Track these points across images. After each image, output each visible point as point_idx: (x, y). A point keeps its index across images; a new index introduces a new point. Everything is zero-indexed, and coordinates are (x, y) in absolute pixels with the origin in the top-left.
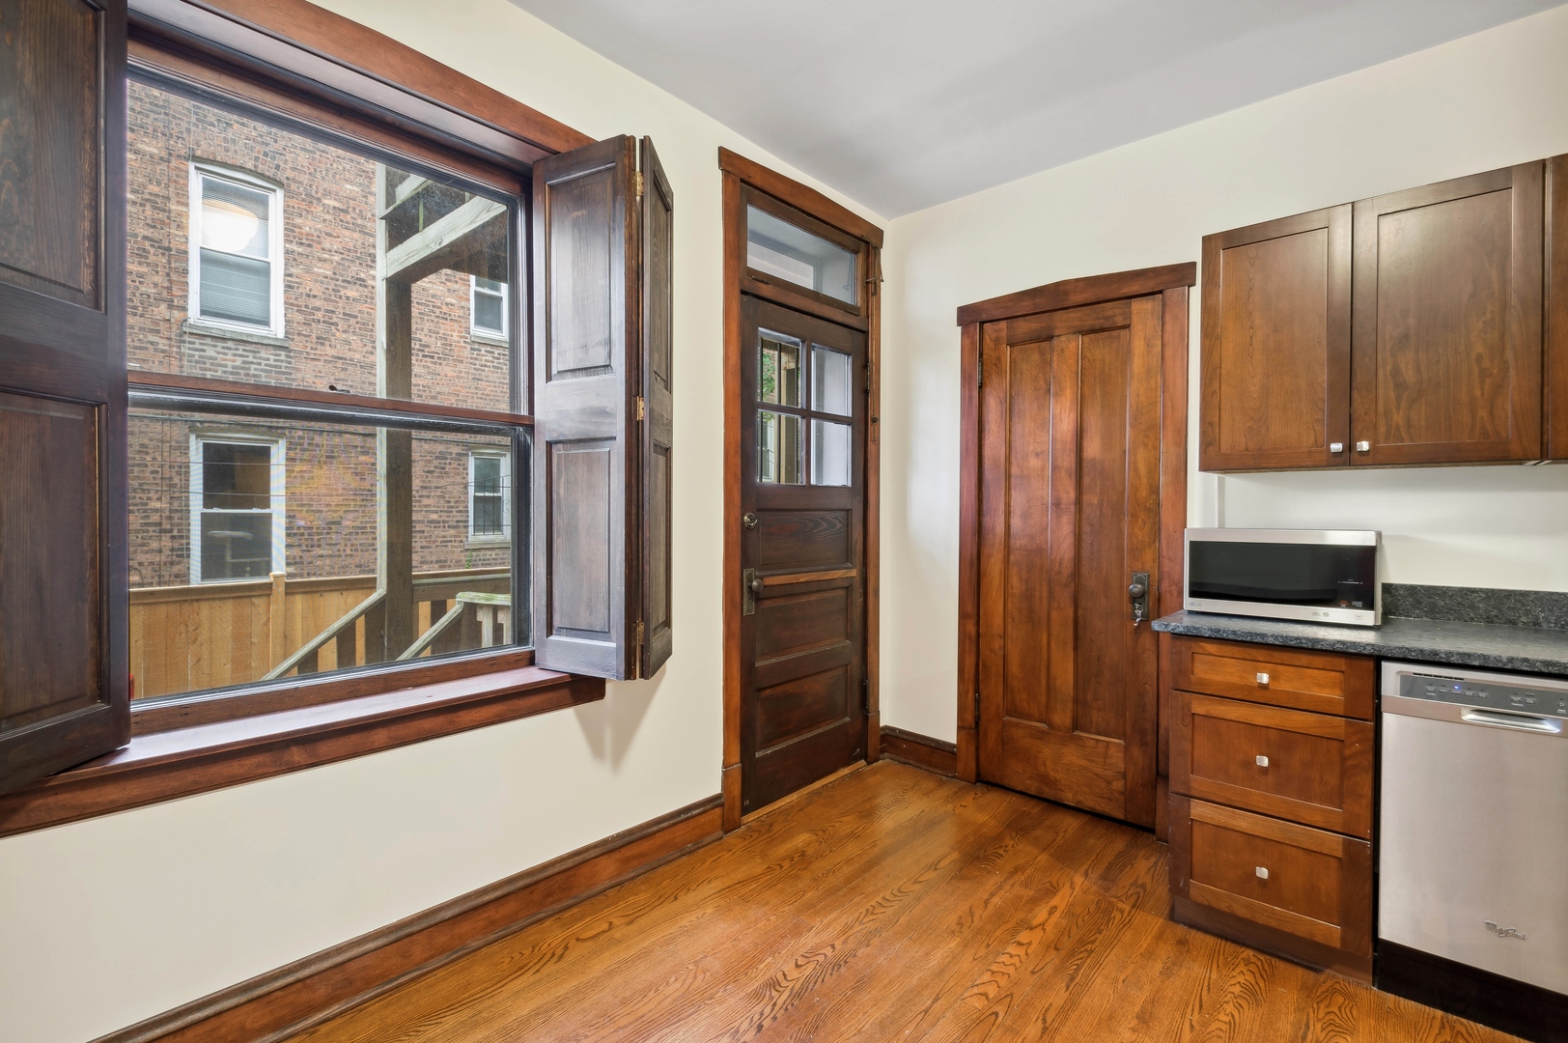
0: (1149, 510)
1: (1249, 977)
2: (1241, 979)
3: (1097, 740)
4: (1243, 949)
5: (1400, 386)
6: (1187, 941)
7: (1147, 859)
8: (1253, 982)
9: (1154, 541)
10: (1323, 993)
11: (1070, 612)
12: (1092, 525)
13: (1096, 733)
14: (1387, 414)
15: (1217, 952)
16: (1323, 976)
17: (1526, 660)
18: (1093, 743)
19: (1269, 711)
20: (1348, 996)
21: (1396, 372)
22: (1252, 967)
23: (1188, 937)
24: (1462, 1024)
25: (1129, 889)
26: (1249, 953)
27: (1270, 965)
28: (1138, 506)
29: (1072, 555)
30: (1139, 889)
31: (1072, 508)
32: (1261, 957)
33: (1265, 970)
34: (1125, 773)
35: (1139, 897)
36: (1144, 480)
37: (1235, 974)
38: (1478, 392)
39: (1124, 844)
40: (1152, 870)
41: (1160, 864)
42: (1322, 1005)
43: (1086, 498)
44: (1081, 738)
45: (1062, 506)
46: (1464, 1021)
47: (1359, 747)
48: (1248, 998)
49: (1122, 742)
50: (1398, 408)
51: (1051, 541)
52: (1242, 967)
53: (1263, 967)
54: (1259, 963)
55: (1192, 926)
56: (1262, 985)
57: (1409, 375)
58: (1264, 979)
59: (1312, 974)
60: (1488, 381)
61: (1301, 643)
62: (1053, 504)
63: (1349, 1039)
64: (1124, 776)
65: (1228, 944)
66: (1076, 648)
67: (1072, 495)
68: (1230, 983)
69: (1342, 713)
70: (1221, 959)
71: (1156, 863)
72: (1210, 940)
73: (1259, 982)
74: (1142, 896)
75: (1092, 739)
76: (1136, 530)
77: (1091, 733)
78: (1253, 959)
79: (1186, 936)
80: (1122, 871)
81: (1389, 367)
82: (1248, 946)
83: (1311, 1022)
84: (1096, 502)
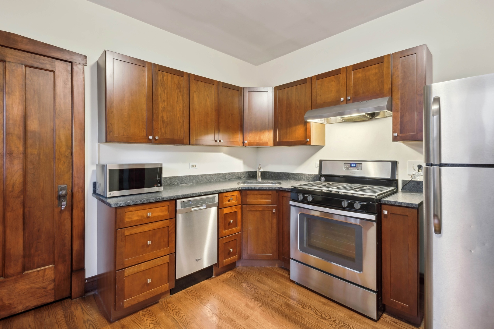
0: (67, 157)
1: (150, 319)
2: (149, 322)
3: (38, 271)
4: (139, 313)
5: (163, 122)
6: (124, 325)
7: (77, 309)
8: (152, 320)
9: (69, 170)
10: (166, 307)
11: (21, 211)
12: (34, 164)
13: (37, 268)
14: (161, 129)
15: (134, 320)
16: (161, 302)
17: (202, 192)
18: (36, 273)
19: (150, 225)
20: (170, 302)
21: (162, 117)
22: (147, 316)
23: (122, 324)
24: (188, 289)
25: (86, 325)
26: (141, 313)
27: (149, 311)
28: (61, 155)
29: (21, 180)
30: (89, 322)
31: (21, 156)
32: (145, 311)
33: (150, 313)
34: (55, 279)
35: (92, 325)
36: (64, 143)
37: (146, 322)
38: (178, 126)
39: (62, 310)
40: (84, 312)
41: (84, 307)
42: (169, 310)
43: (29, 151)
44: (28, 274)
45: (14, 155)
46: (188, 288)
47: (172, 227)
48: (157, 325)
49: (53, 265)
50: (163, 127)
51: (6, 174)
52: (145, 319)
53: (149, 313)
54: (146, 313)
55: (119, 319)
56: (154, 318)
57: (165, 119)
58: (153, 316)
59: (158, 304)
60: (180, 124)
61: (160, 200)
62: (6, 154)
63: (182, 312)
64: (54, 280)
65: (134, 315)
66: (24, 229)
67: (21, 149)
68: (149, 326)
69: (168, 218)
70: (138, 321)
71: (82, 308)
72: (128, 318)
73: (153, 318)
74: (92, 323)
75: (35, 271)
76: (60, 166)
77: (34, 269)
78: (144, 313)
79: (121, 324)
80: (74, 321)
81: (161, 116)
82: (139, 311)
83: (173, 317)
84: (36, 153)
